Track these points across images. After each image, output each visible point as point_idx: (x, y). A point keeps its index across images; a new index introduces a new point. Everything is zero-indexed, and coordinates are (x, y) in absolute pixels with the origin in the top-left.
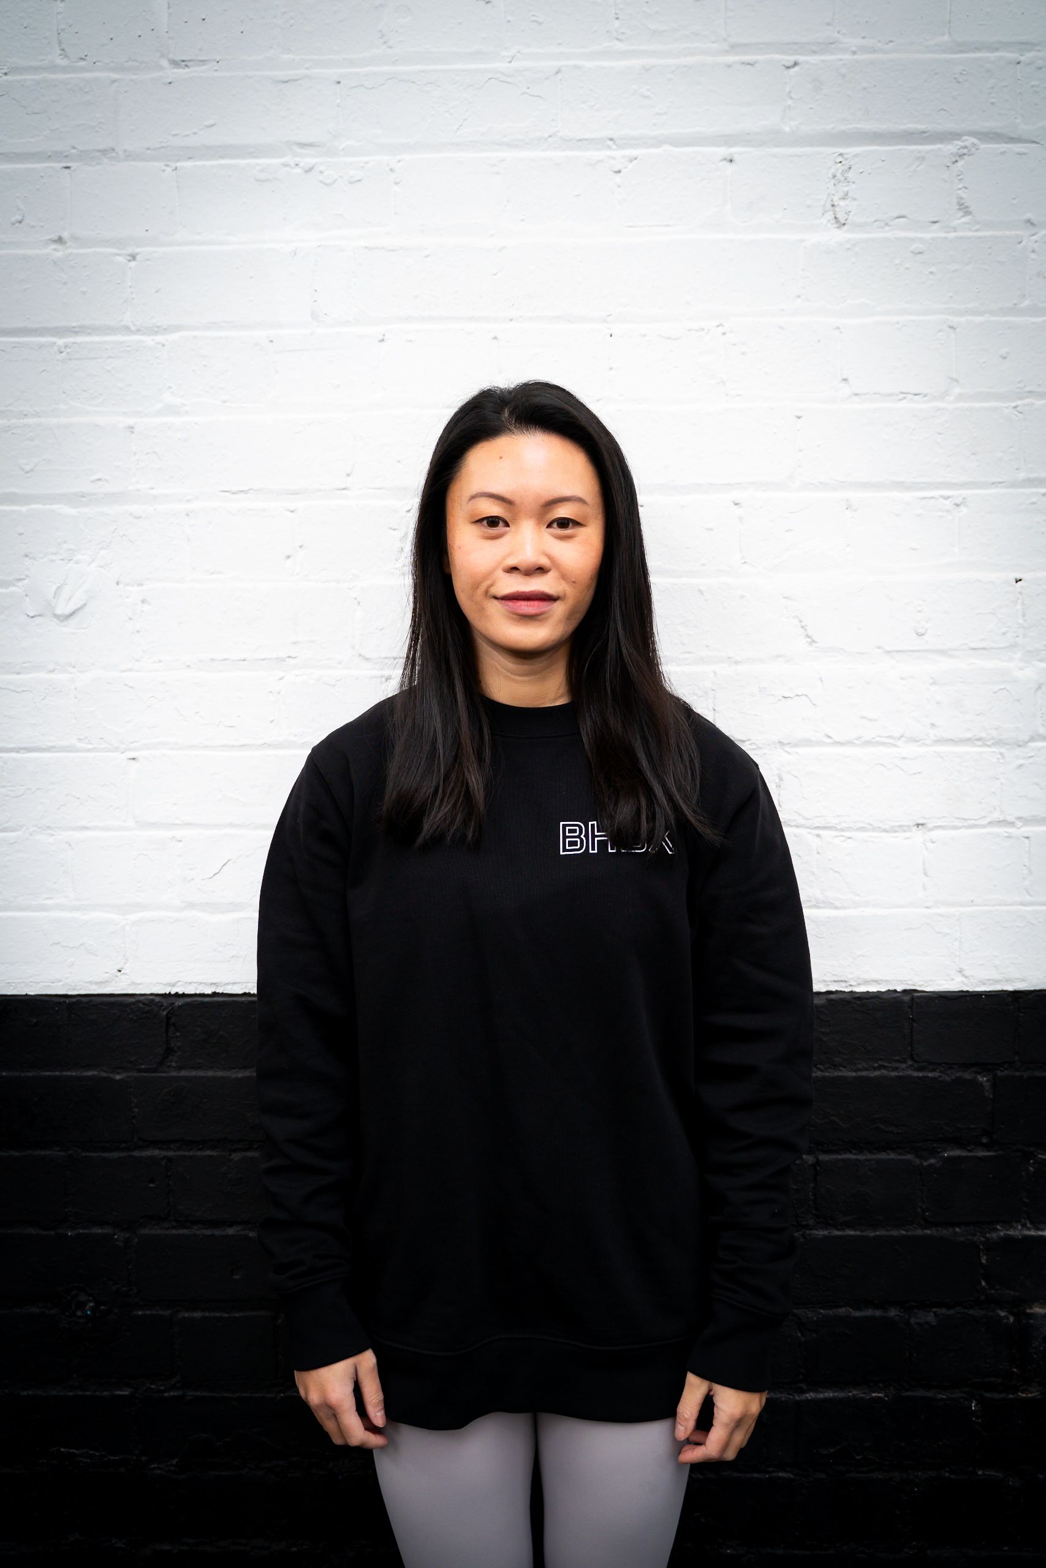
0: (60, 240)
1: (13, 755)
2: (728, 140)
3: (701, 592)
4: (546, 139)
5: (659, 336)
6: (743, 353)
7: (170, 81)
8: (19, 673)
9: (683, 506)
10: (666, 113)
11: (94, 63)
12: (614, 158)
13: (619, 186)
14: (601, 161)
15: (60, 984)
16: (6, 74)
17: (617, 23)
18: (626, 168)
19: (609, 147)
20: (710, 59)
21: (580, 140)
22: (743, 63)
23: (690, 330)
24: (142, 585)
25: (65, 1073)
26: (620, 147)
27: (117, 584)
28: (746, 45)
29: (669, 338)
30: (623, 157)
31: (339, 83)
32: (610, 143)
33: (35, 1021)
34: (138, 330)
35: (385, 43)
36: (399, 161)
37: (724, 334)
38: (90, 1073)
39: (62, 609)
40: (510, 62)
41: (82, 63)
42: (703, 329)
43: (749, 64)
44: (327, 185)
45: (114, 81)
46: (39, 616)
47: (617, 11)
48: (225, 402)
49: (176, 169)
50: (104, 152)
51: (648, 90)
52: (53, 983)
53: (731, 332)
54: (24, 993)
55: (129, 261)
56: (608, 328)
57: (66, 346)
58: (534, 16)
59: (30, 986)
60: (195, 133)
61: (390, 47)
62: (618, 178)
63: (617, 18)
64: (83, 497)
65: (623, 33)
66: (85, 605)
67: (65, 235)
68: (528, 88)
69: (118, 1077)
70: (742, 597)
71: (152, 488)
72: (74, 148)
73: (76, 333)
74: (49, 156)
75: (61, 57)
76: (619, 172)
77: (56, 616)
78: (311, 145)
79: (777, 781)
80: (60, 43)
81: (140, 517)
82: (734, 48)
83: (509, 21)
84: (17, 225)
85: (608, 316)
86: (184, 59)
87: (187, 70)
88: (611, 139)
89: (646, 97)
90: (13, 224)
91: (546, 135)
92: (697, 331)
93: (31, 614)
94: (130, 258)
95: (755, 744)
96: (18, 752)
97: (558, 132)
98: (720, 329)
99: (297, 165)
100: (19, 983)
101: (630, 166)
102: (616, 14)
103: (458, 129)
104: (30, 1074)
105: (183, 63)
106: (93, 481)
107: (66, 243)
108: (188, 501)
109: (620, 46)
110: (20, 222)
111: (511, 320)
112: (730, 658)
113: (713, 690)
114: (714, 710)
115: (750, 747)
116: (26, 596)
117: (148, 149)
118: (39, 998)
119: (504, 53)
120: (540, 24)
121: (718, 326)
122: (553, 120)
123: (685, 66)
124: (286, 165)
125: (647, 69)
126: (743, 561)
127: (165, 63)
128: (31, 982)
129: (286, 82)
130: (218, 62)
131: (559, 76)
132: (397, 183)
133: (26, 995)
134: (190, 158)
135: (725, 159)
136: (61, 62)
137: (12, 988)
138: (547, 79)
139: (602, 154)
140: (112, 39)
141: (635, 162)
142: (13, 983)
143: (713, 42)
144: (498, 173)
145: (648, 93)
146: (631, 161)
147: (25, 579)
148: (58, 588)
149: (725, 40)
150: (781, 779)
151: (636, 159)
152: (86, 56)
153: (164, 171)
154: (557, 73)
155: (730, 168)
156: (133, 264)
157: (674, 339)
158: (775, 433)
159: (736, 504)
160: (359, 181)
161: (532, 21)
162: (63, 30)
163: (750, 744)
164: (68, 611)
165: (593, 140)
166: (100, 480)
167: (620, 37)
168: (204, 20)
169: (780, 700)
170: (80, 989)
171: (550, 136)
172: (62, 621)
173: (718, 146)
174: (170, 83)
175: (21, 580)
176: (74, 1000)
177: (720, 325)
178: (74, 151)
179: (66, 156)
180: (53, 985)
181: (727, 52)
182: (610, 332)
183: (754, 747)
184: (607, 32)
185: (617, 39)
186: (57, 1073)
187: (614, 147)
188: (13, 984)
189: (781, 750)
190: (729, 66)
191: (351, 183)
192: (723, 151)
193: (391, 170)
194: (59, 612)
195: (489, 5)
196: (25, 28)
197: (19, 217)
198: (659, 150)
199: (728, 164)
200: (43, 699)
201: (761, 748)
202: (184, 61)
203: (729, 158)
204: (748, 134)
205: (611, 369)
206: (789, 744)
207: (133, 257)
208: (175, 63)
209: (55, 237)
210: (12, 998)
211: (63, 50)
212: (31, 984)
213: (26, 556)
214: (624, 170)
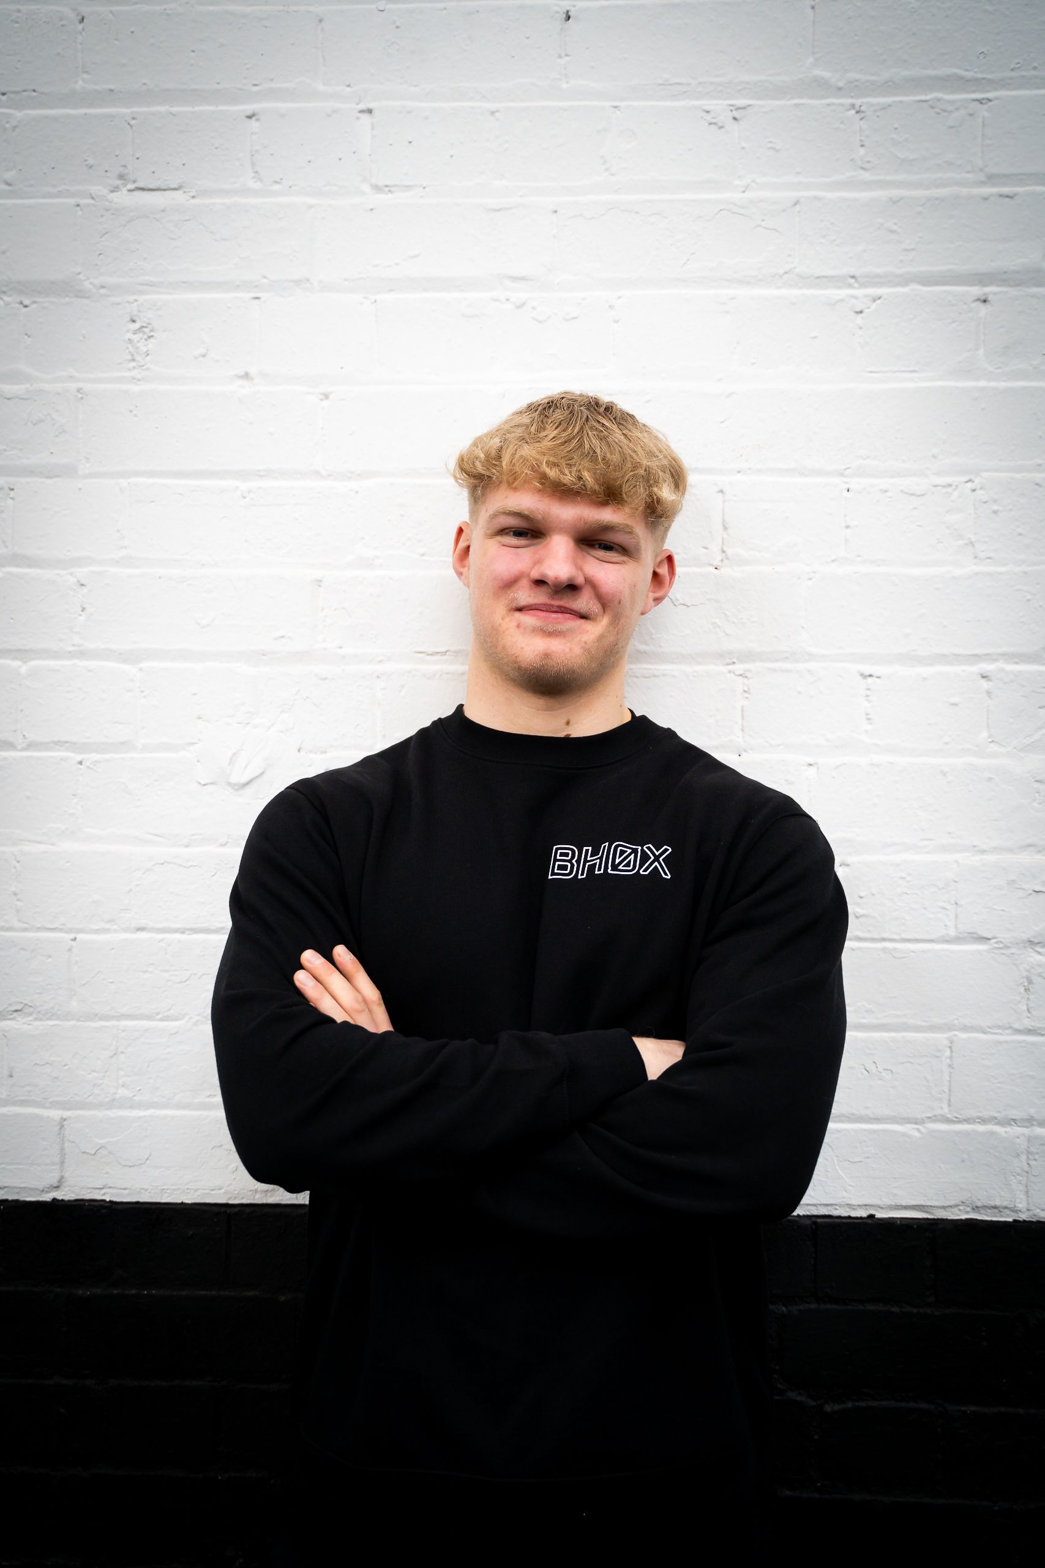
0: (246, 376)
1: (178, 936)
2: (982, 279)
3: (944, 774)
4: (781, 276)
5: (902, 491)
6: (995, 512)
7: (372, 207)
8: (187, 846)
9: (925, 679)
10: (913, 249)
11: (290, 187)
12: (855, 297)
13: (861, 328)
14: (842, 300)
15: (223, 1191)
16: (193, 197)
17: (862, 151)
18: (869, 308)
19: (850, 286)
20: (964, 191)
21: (818, 277)
22: (1001, 196)
23: (936, 486)
24: (325, 752)
25: (222, 1293)
26: (863, 285)
27: (299, 751)
28: (1004, 176)
29: (912, 495)
30: (866, 296)
31: (556, 212)
32: (852, 281)
33: (191, 1233)
34: (330, 475)
35: (607, 170)
36: (620, 297)
37: (974, 490)
38: (251, 1293)
39: (238, 778)
40: (744, 192)
41: (277, 187)
42: (950, 485)
43: (1008, 197)
44: (540, 322)
45: (311, 207)
46: (212, 784)
47: (863, 138)
48: (423, 555)
49: (376, 301)
50: (297, 282)
51: (896, 224)
52: (212, 1190)
53: (981, 488)
54: (180, 1201)
55: (322, 400)
56: (846, 483)
57: (250, 492)
58: (771, 142)
59: (188, 1193)
60: (397, 264)
61: (613, 175)
62: (859, 319)
63: (862, 146)
64: (264, 655)
65: (869, 162)
66: (263, 773)
67: (253, 371)
68: (763, 220)
69: (282, 1298)
70: (990, 779)
71: (340, 647)
72: (265, 277)
73: (262, 476)
74: (238, 286)
75: (254, 180)
76: (861, 312)
77: (230, 784)
78: (523, 279)
79: (1026, 984)
80: (253, 164)
81: (326, 679)
82: (992, 179)
83: (743, 148)
84: (201, 359)
85: (846, 469)
86: (388, 183)
87: (390, 196)
88: (853, 277)
89: (892, 231)
90: (196, 358)
91: (782, 271)
92: (944, 487)
93: (203, 783)
94: (322, 397)
95: (1002, 942)
96: (183, 933)
97: (795, 268)
98: (970, 485)
99: (508, 300)
100: (174, 1190)
101: (874, 306)
102: (861, 141)
103: (685, 264)
104: (184, 1293)
105: (387, 189)
106: (276, 639)
107: (252, 379)
108: (380, 662)
109: (866, 176)
110: (204, 356)
111: (739, 472)
112: (975, 846)
113: (956, 882)
114: (956, 903)
115: (996, 945)
116: (198, 761)
117: (346, 280)
118: (197, 1207)
119: (737, 182)
120: (778, 151)
121: (967, 482)
122: (789, 256)
123: (937, 199)
124: (496, 300)
125: (894, 201)
126: (990, 740)
127: (366, 188)
128: (188, 1189)
129: (499, 210)
130: (424, 188)
131: (797, 208)
132: (616, 322)
133: (182, 1203)
134: (391, 290)
135: (978, 300)
136: (253, 185)
137: (166, 1195)
138: (784, 211)
139: (845, 292)
140: (309, 162)
141: (879, 302)
142: (168, 1189)
143: (968, 172)
144: (727, 312)
145: (895, 228)
146: (875, 301)
147: (196, 743)
148: (234, 754)
149: (981, 170)
150: (1030, 982)
151: (879, 298)
152: (281, 179)
153: (362, 303)
154: (795, 204)
155: (983, 310)
156: (325, 403)
157: (919, 496)
158: (1028, 600)
159: (983, 677)
160: (575, 318)
161: (769, 148)
162: (257, 151)
163: (996, 943)
164: (244, 780)
165: (832, 277)
166: (283, 637)
167: (866, 166)
168: (410, 142)
169: (1031, 894)
170: (243, 1198)
171: (786, 273)
172: (237, 790)
173: (972, 285)
174: (372, 210)
175: (193, 744)
176: (237, 1210)
177: (970, 480)
178: (265, 281)
179: (256, 286)
180: (213, 1192)
181: (983, 183)
182: (847, 486)
183: (1001, 946)
184: (852, 160)
185: (863, 168)
186: (214, 1293)
187: (856, 285)
188: (168, 1191)
189: (1031, 950)
190: (986, 199)
191: (566, 320)
192: (976, 291)
193: (610, 306)
194: (234, 779)
195: (723, 130)
196: (216, 148)
197: (203, 351)
198: (905, 290)
199: (981, 305)
200: (214, 875)
201: (1009, 947)
202: (387, 186)
203: (983, 298)
204: (1005, 272)
205: (847, 527)
206: (1039, 943)
207: (326, 396)
208: (377, 189)
209: (241, 373)
210: (166, 1206)
211: (256, 172)
212: (188, 1191)
213: (199, 718)
214: (866, 311)
